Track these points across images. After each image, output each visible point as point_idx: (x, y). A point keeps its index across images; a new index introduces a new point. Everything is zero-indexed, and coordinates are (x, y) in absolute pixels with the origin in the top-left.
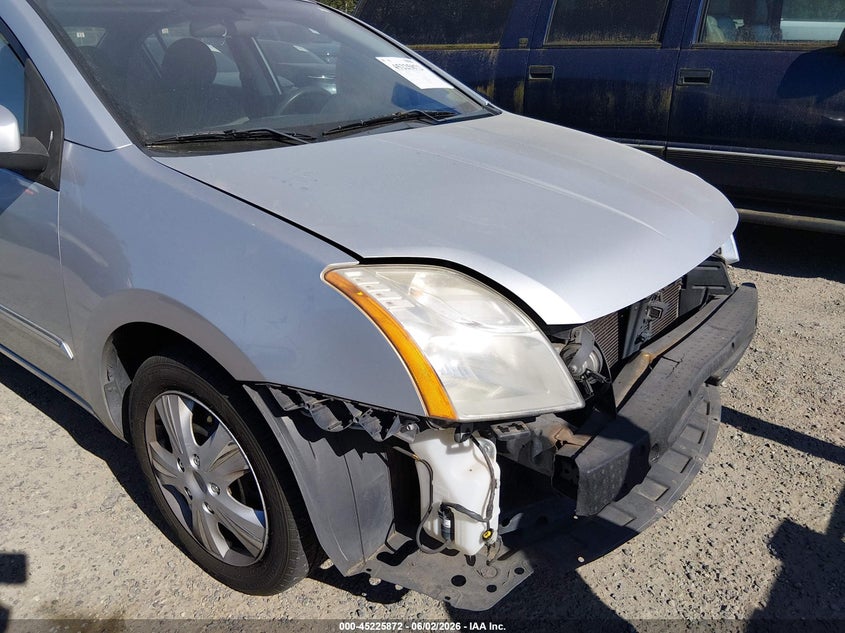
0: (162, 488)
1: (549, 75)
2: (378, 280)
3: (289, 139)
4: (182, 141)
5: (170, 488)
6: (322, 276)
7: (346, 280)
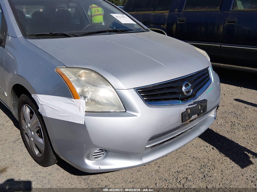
0: (25, 134)
1: (184, 21)
2: (69, 71)
3: (70, 36)
4: (37, 35)
5: (26, 134)
6: (55, 70)
7: (60, 71)
